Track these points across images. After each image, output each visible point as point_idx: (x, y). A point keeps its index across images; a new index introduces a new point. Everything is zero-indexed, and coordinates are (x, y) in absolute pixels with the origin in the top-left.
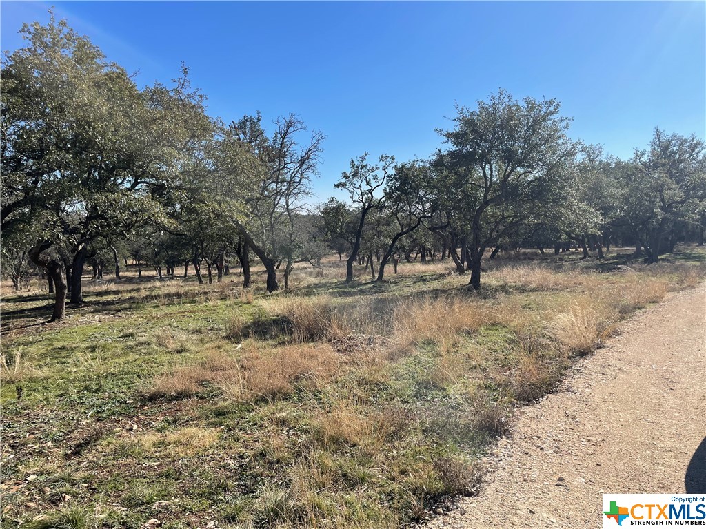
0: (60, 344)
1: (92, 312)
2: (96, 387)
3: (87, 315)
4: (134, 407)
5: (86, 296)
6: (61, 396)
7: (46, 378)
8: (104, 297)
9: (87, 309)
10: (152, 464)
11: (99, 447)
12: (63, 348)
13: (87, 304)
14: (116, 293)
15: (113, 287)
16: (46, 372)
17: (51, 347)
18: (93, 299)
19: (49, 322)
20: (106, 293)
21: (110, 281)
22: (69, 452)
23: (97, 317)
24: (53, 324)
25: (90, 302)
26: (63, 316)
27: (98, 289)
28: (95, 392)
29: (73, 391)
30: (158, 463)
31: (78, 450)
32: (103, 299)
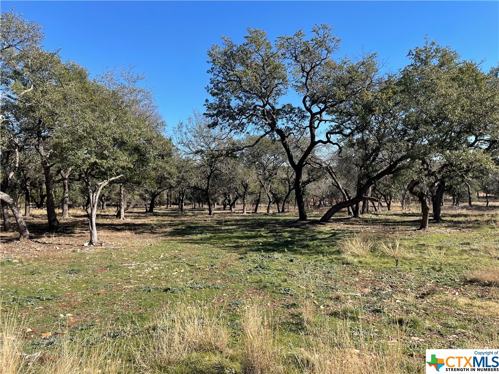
0: (422, 242)
1: (446, 227)
2: (438, 269)
3: (443, 228)
4: (459, 284)
5: (444, 216)
6: (418, 269)
7: (412, 259)
8: (457, 218)
9: (444, 225)
10: (462, 313)
11: (434, 298)
12: (424, 245)
13: (444, 221)
14: (466, 216)
15: (464, 212)
16: (411, 255)
17: (417, 243)
18: (449, 219)
19: (418, 229)
20: (459, 215)
21: (463, 208)
22: (418, 296)
23: (448, 230)
24: (421, 231)
25: (446, 220)
26: (427, 227)
27: (454, 212)
28: (438, 271)
29: (425, 268)
30: (466, 313)
31: (423, 296)
32: (456, 219)
